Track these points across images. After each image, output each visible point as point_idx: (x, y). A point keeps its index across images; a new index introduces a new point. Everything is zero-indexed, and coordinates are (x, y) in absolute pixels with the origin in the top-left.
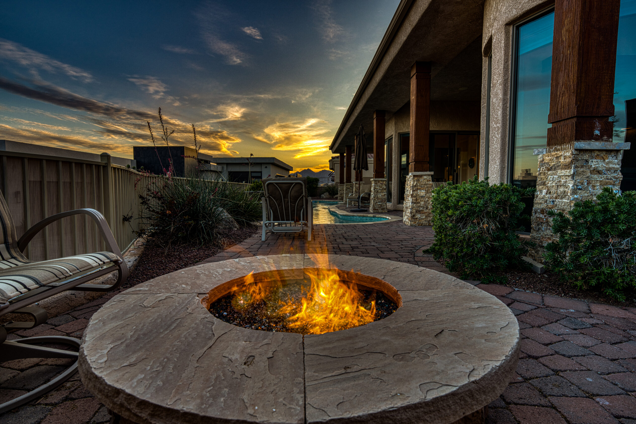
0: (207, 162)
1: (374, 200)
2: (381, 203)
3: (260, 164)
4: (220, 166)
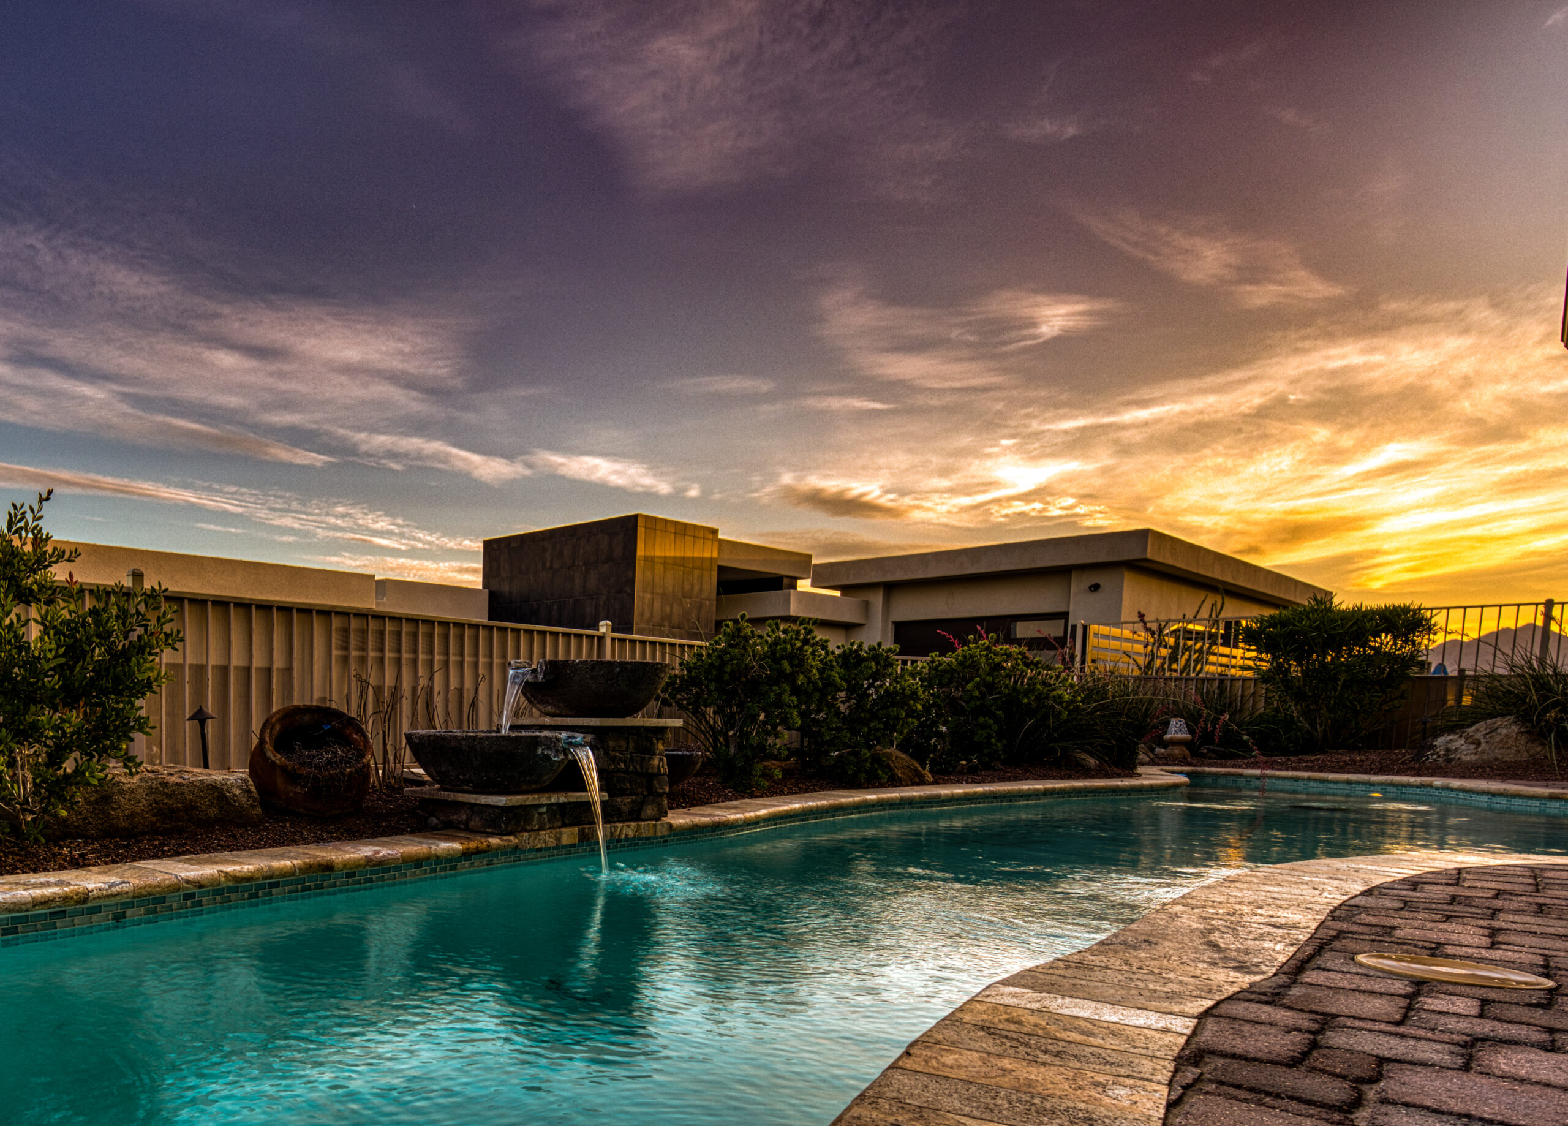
0: (779, 583)
3: (1062, 573)
4: (854, 600)
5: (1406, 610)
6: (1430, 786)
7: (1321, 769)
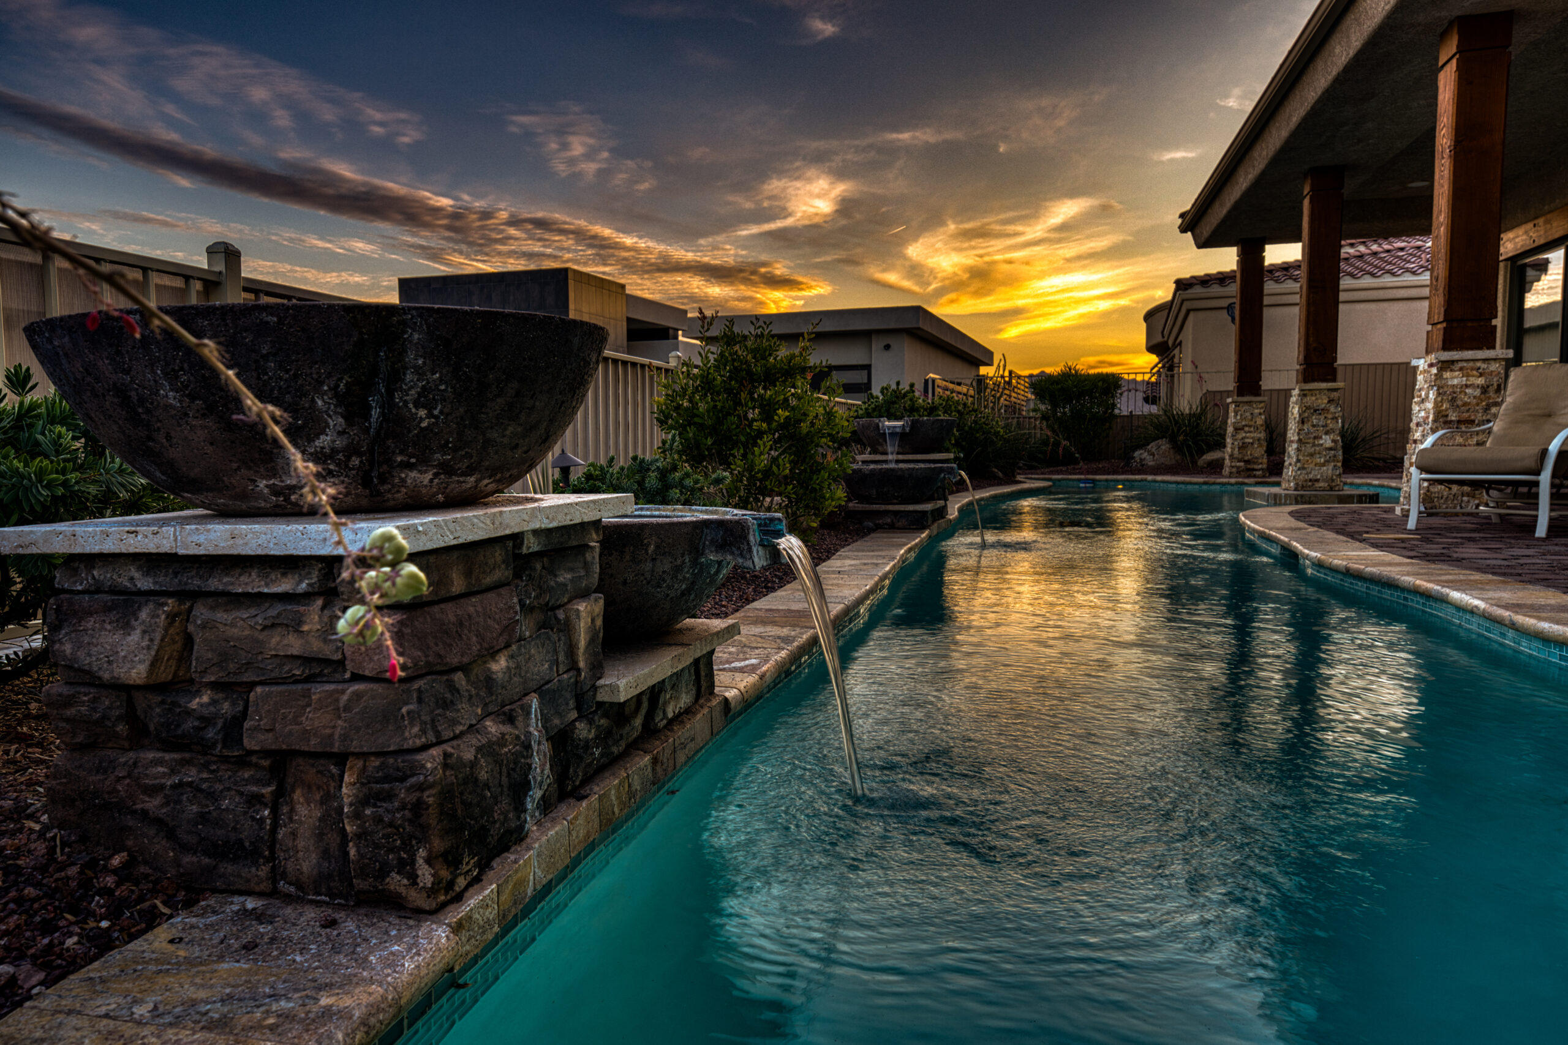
0: (666, 334)
3: (864, 336)
6: (1146, 480)
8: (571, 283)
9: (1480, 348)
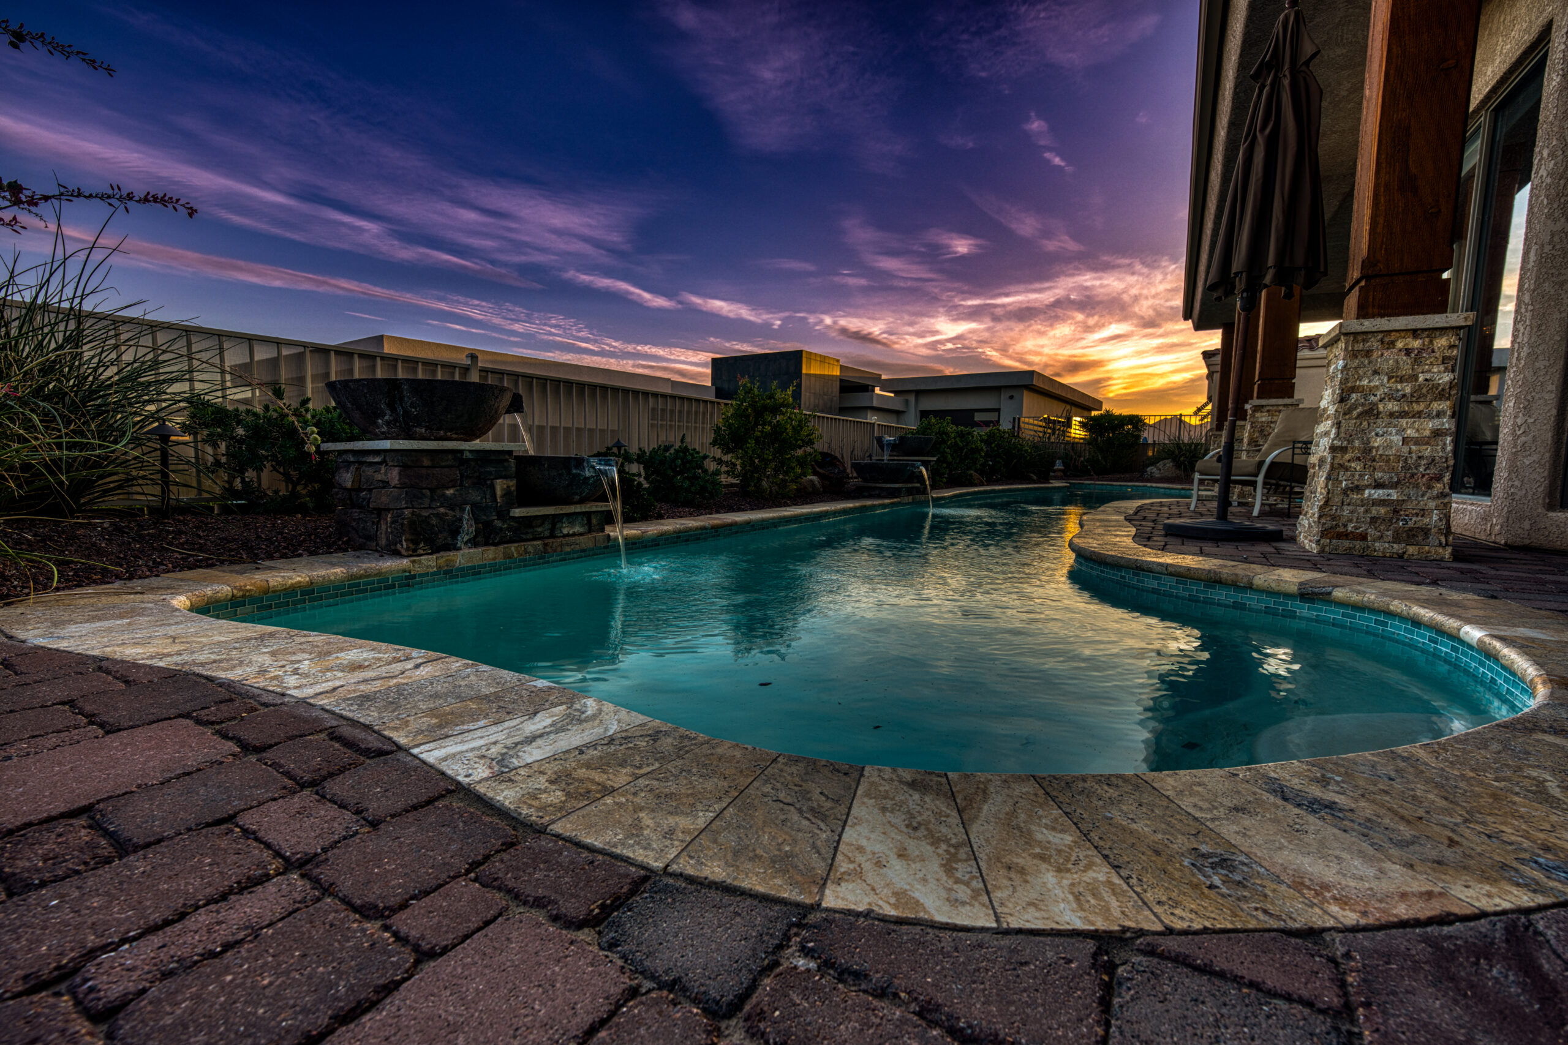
0: (867, 389)
1: (1336, 468)
2: (1394, 495)
3: (997, 389)
4: (901, 398)
5: (1137, 416)
7: (1111, 480)
8: (804, 360)
9: (1283, 398)
